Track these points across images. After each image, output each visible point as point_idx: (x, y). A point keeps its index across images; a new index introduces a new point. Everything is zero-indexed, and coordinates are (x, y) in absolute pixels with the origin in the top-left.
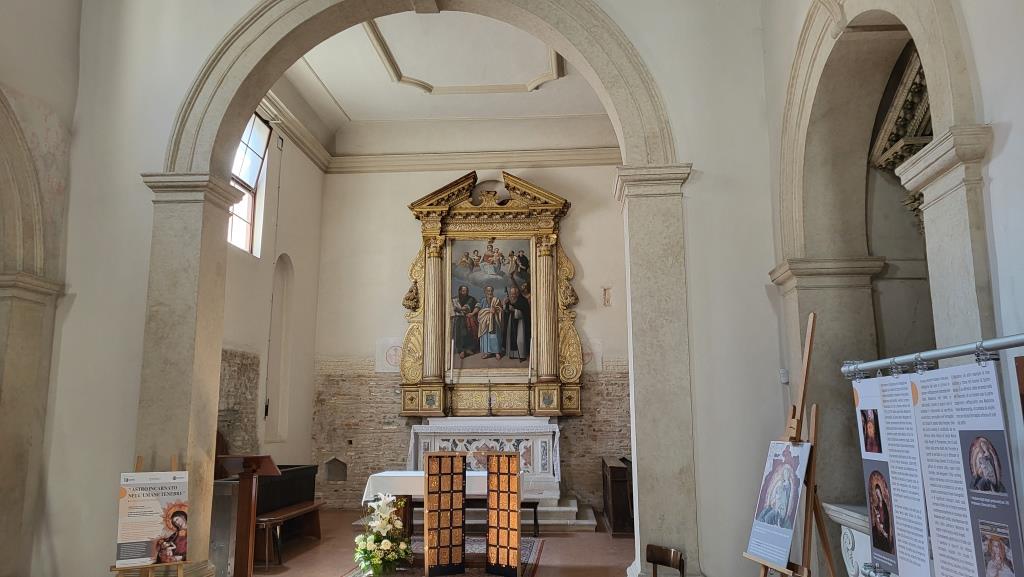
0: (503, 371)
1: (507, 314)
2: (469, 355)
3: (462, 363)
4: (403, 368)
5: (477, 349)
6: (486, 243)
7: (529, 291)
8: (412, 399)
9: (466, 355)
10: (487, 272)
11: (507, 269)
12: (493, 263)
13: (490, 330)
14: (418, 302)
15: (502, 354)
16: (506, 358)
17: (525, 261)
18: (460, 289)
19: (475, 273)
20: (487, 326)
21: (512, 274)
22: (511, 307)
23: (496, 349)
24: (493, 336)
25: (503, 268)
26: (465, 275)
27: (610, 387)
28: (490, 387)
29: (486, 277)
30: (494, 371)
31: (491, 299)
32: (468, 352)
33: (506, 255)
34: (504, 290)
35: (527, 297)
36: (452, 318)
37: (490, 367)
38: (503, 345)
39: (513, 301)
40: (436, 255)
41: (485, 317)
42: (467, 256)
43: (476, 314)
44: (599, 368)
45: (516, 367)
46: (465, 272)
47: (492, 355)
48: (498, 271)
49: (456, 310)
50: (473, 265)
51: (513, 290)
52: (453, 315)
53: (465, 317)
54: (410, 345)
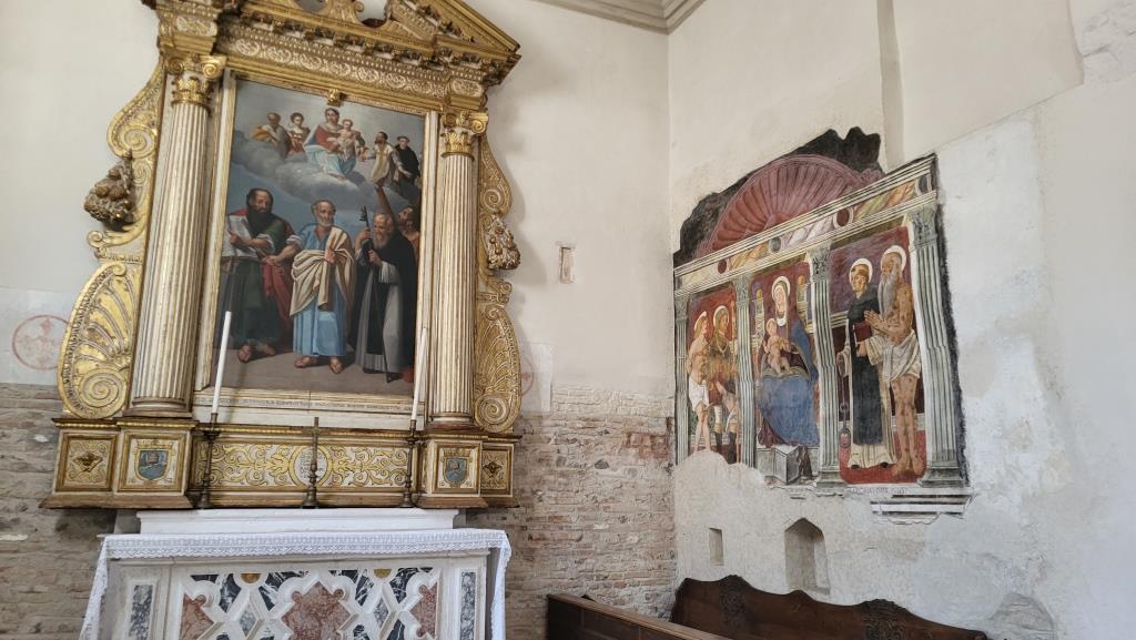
0: (349, 399)
1: (363, 270)
2: (262, 355)
3: (243, 374)
4: (67, 375)
5: (284, 342)
6: (321, 103)
7: (417, 227)
8: (88, 461)
9: (256, 355)
10: (321, 168)
11: (370, 169)
12: (336, 150)
13: (321, 302)
14: (131, 207)
15: (347, 360)
16: (355, 369)
17: (410, 160)
18: (252, 194)
19: (290, 165)
20: (314, 292)
21: (381, 182)
22: (373, 256)
23: (332, 347)
24: (327, 316)
25: (359, 167)
26: (266, 165)
27: (564, 448)
28: (315, 435)
29: (320, 178)
30: (324, 399)
31: (328, 230)
32: (262, 347)
33: (369, 139)
34: (359, 215)
35: (411, 238)
36: (223, 261)
37: (313, 388)
38: (349, 337)
39: (379, 242)
40: (196, 98)
41: (310, 270)
42: (275, 122)
43: (289, 261)
44: (546, 408)
45: (377, 392)
46: (267, 158)
47: (322, 361)
48: (347, 169)
49: (238, 243)
50: (288, 145)
51: (380, 218)
52: (229, 253)
53: (258, 264)
54: (96, 316)
